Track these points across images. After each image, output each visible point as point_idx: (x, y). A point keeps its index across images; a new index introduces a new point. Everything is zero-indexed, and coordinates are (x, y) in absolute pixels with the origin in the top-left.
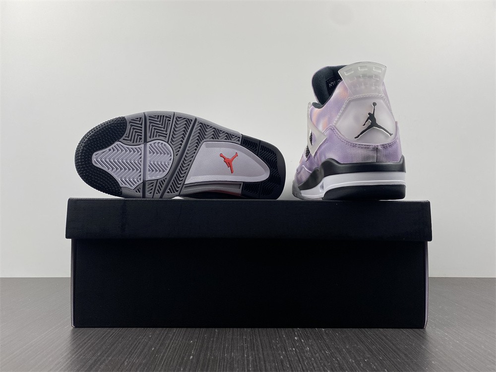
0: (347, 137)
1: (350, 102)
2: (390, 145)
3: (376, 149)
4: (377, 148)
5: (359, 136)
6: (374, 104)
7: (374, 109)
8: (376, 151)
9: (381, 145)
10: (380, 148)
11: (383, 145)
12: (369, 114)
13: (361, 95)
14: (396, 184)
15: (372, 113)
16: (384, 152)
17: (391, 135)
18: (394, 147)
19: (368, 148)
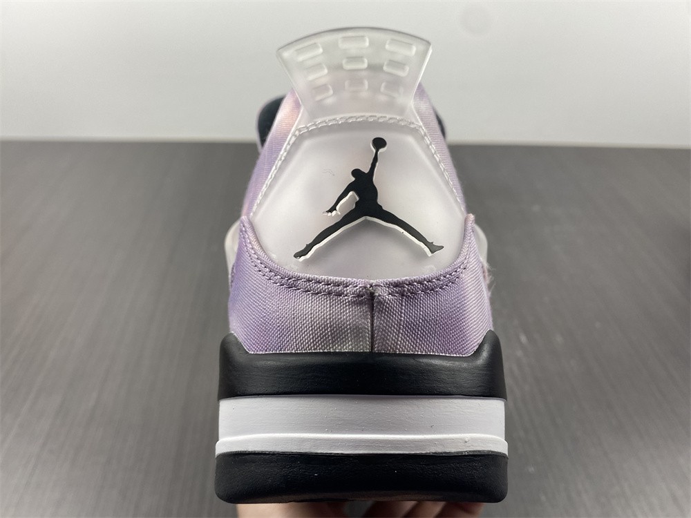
0: (274, 256)
1: (301, 138)
2: (429, 287)
3: (368, 299)
4: (372, 295)
5: (309, 248)
6: (379, 143)
7: (375, 160)
8: (365, 308)
9: (389, 285)
10: (383, 293)
11: (397, 285)
12: (356, 173)
13: (338, 117)
14: (452, 449)
15: (366, 171)
16: (404, 313)
17: (433, 248)
18: (446, 297)
19: (339, 294)
